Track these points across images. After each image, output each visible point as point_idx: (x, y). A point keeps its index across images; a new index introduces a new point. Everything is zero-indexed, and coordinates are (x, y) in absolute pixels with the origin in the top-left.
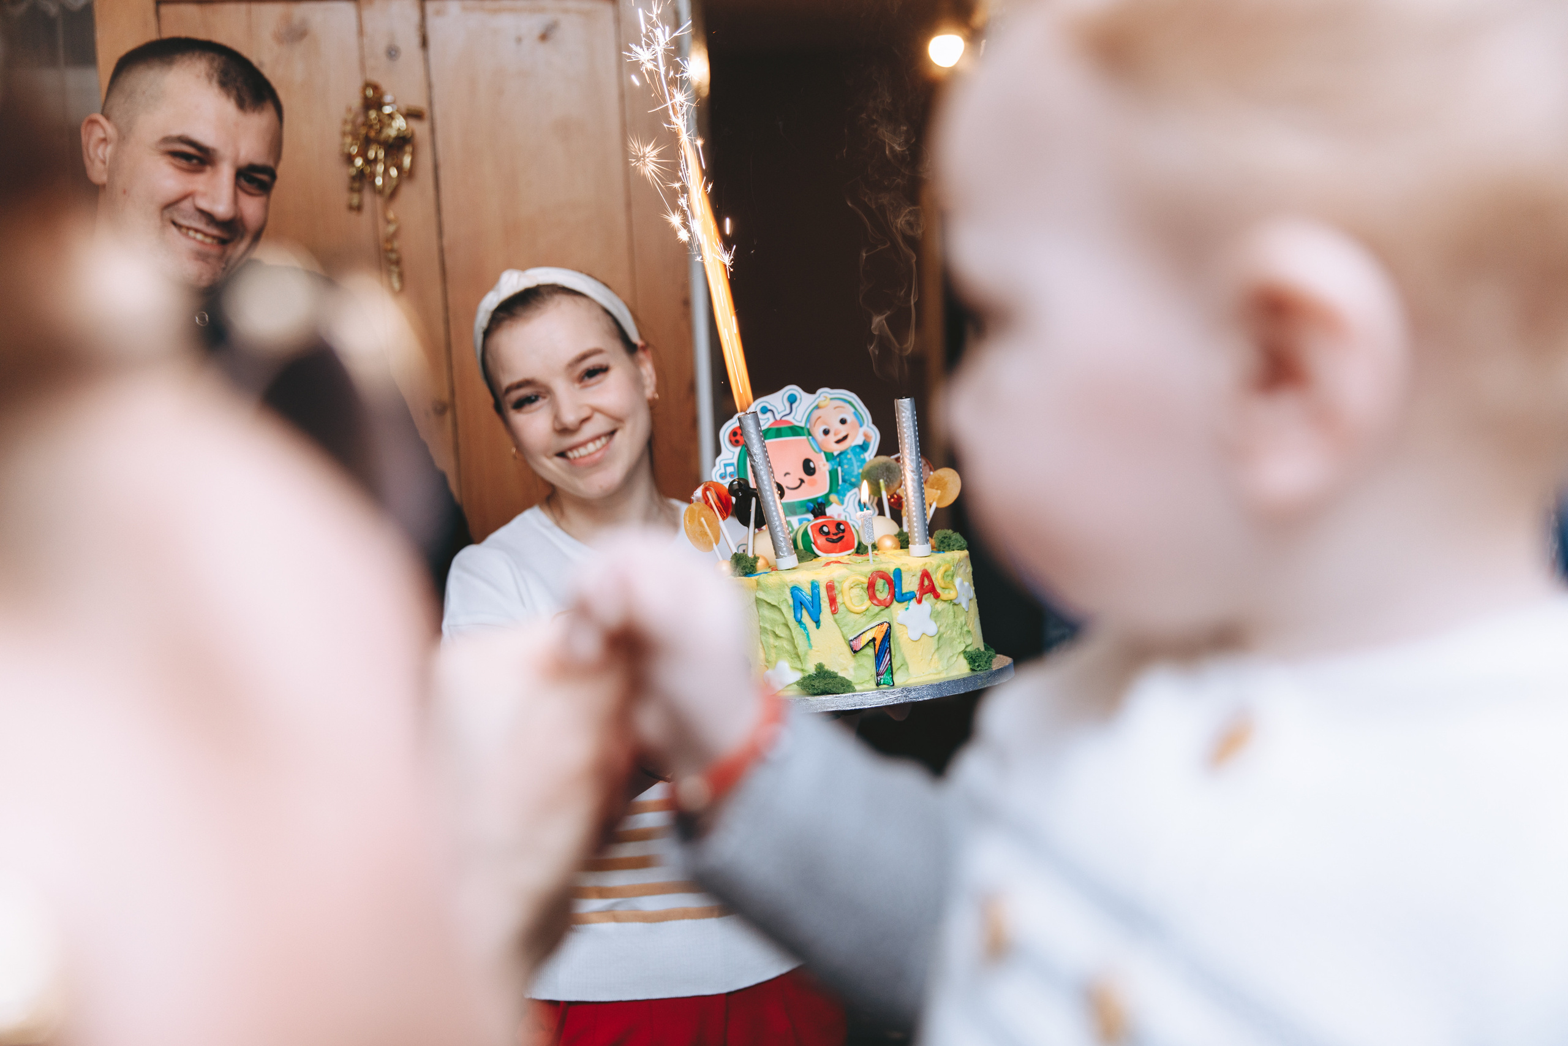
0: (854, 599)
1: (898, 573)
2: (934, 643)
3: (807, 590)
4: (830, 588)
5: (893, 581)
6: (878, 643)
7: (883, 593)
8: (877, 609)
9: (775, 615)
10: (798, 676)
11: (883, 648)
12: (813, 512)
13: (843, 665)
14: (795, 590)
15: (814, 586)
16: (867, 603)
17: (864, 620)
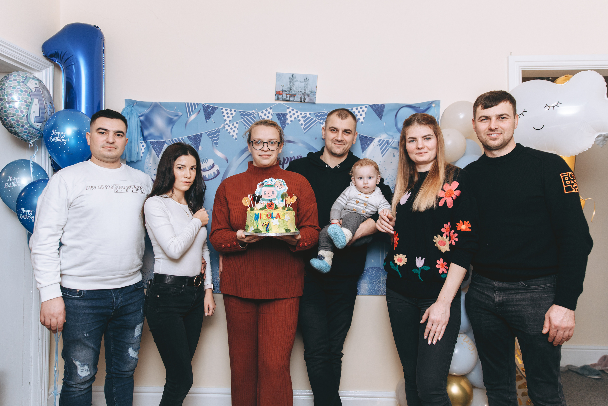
0: (264, 217)
1: (272, 213)
2: (278, 227)
3: (257, 214)
4: (260, 214)
5: (271, 215)
6: (267, 225)
7: (269, 216)
8: (267, 219)
9: (251, 218)
10: (253, 229)
11: (268, 226)
12: (270, 201)
13: (261, 228)
14: (255, 214)
15: (258, 214)
16: (266, 218)
17: (265, 220)
